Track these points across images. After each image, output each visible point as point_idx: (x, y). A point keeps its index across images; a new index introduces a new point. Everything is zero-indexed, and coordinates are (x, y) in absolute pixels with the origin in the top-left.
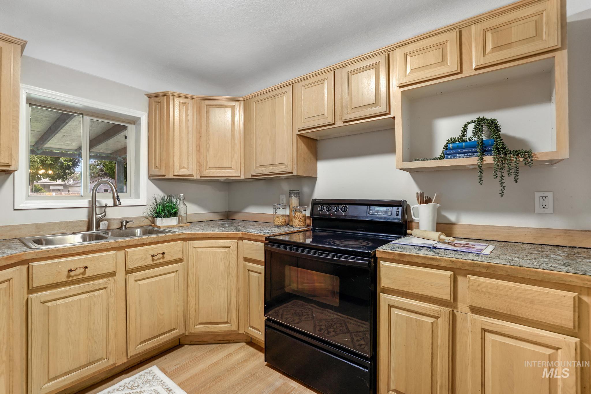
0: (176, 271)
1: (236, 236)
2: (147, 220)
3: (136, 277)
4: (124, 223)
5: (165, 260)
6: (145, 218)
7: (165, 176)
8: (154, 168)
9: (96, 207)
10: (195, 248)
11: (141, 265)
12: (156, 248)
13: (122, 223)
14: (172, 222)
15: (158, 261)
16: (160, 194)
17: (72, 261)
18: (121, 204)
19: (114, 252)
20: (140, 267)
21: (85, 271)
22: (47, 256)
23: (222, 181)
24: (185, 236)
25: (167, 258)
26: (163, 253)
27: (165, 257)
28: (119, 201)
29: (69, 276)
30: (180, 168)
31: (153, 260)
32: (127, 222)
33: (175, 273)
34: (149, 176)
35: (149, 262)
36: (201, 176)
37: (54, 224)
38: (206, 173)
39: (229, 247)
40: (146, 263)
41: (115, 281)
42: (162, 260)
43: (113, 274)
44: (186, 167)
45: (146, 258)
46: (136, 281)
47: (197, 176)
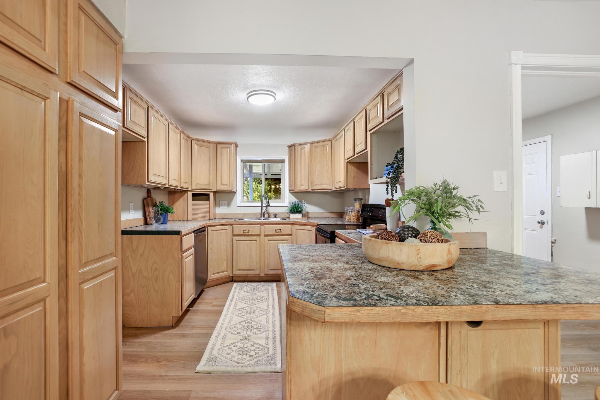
0: (288, 240)
2: (287, 214)
3: (268, 238)
4: (275, 215)
5: (282, 233)
7: (294, 190)
9: (263, 207)
10: (297, 229)
11: (270, 233)
12: (277, 227)
14: (299, 215)
15: (278, 233)
16: (294, 199)
17: (245, 227)
18: (270, 206)
19: (260, 226)
21: (249, 231)
22: (237, 223)
23: (326, 192)
24: (294, 223)
25: (283, 232)
26: (281, 230)
28: (269, 204)
29: (244, 233)
30: (301, 186)
31: (276, 232)
34: (289, 191)
35: (274, 233)
36: (312, 190)
37: (249, 213)
38: (314, 188)
39: (311, 230)
41: (260, 238)
42: (280, 233)
43: (259, 235)
44: (304, 185)
45: (273, 231)
46: (268, 240)
47: (310, 190)
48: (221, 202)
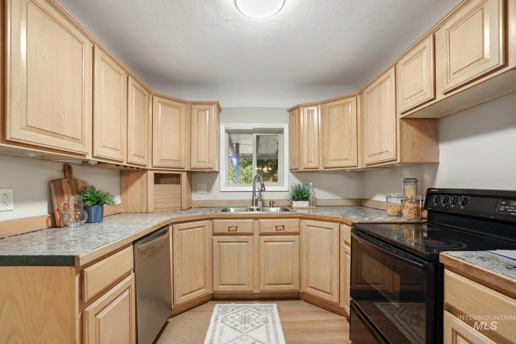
0: (294, 241)
1: (338, 220)
2: (288, 202)
3: (265, 239)
4: (272, 202)
5: (285, 231)
6: (287, 201)
7: (298, 169)
8: (292, 164)
9: (255, 191)
10: (308, 226)
11: (268, 232)
12: (279, 222)
13: (270, 202)
14: (305, 204)
15: (280, 231)
16: (297, 182)
17: (230, 222)
18: (265, 190)
19: (252, 220)
20: (267, 233)
21: (237, 229)
22: (220, 217)
23: (348, 170)
24: (301, 216)
25: (287, 230)
26: (283, 226)
27: (285, 229)
28: (264, 187)
29: (229, 230)
30: (308, 163)
31: (276, 230)
32: (273, 203)
33: (293, 242)
34: (290, 170)
35: (274, 230)
36: (325, 168)
37: (236, 200)
38: (327, 165)
39: (333, 229)
40: (272, 230)
41: (253, 239)
42: (282, 231)
43: (252, 234)
44: (313, 161)
45: (271, 228)
46: (265, 242)
47: (321, 168)
48: (198, 185)
